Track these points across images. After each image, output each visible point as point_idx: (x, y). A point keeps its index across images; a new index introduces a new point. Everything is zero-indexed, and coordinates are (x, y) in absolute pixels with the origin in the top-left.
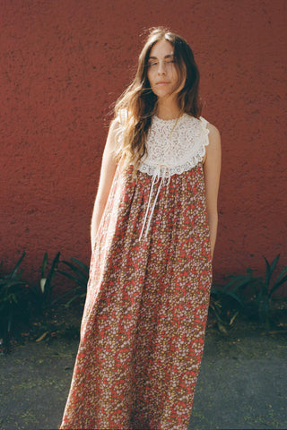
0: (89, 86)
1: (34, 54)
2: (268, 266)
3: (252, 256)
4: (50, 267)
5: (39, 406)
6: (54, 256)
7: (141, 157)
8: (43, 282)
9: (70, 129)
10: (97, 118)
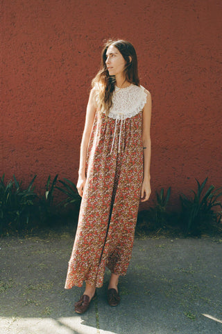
2: (199, 186)
3: (188, 178)
4: (51, 185)
6: (53, 178)
7: (109, 108)
8: (47, 193)
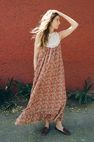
0: (22, 19)
1: (2, 8)
5: (6, 129)
9: (16, 35)
10: (25, 30)
